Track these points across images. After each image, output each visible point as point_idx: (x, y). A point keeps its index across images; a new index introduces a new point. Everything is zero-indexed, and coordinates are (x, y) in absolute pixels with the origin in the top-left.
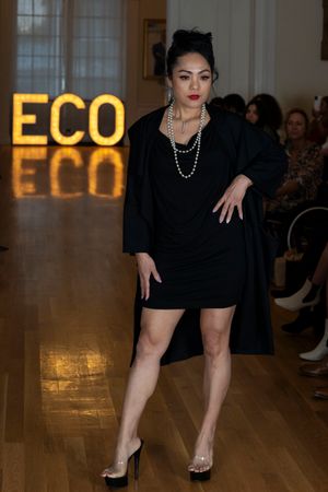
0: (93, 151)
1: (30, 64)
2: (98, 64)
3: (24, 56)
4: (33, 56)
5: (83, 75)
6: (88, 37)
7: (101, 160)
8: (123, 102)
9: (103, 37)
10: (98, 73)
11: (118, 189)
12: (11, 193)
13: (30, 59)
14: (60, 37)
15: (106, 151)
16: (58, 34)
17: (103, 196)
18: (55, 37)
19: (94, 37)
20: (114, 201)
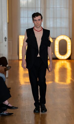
0: (57, 62)
1: (27, 21)
2: (58, 20)
3: (24, 17)
4: (28, 17)
5: (52, 26)
6: (53, 8)
7: (61, 66)
8: (70, 39)
9: (61, 8)
10: (58, 25)
11: (69, 80)
12: (19, 82)
13: (27, 19)
14: (41, 8)
15: (63, 62)
16: (39, 6)
17: (62, 83)
18: (38, 8)
19: (56, 8)
20: (67, 86)
